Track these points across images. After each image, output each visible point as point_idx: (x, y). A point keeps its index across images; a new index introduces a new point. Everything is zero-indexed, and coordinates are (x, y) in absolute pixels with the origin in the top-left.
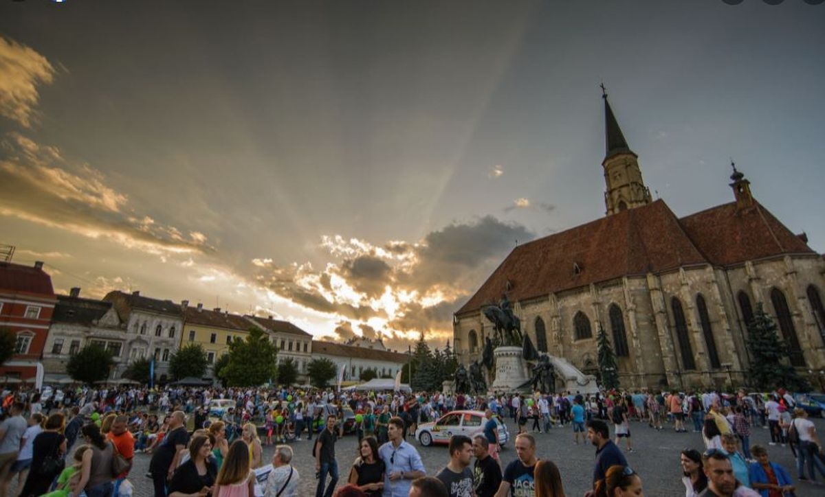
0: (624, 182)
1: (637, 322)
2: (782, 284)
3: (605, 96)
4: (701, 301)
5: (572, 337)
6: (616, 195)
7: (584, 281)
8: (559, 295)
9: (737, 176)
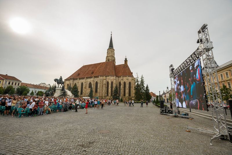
0: (110, 55)
1: (100, 86)
2: (126, 81)
3: (111, 35)
4: (112, 83)
5: (88, 88)
6: (108, 57)
7: (92, 76)
8: (87, 78)
9: (126, 59)
